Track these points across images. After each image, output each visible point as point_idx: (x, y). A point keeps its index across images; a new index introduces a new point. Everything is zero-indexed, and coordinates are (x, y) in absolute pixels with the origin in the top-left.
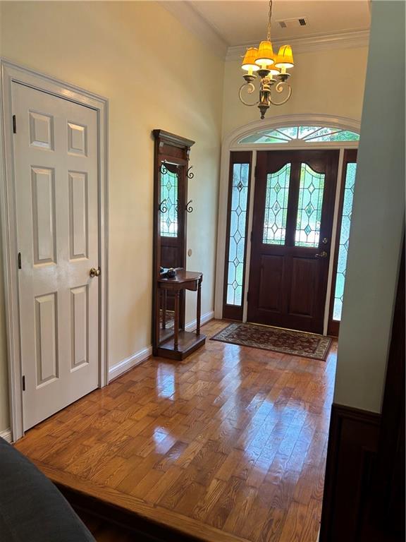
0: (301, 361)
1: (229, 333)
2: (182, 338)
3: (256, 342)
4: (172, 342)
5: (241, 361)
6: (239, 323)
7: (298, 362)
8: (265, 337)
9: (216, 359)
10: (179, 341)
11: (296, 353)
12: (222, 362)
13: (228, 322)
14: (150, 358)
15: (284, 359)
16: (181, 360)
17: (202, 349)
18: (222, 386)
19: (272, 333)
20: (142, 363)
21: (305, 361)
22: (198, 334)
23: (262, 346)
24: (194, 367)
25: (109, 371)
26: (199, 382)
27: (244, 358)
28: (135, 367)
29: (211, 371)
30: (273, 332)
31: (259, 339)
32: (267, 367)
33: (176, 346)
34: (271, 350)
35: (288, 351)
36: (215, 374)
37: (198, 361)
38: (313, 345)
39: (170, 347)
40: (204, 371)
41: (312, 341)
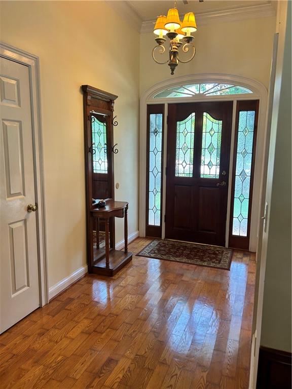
0: (210, 271)
1: (152, 248)
2: (113, 256)
3: (173, 256)
4: (104, 260)
5: (162, 274)
6: (158, 240)
7: (208, 272)
8: (180, 251)
9: (141, 273)
10: (110, 260)
11: (206, 264)
12: (146, 276)
13: (150, 239)
14: (86, 275)
15: (196, 270)
16: (112, 276)
17: (130, 264)
18: (146, 298)
19: (185, 248)
20: (79, 280)
21: (213, 271)
22: (126, 252)
23: (178, 259)
24: (123, 282)
25: (49, 292)
26: (127, 296)
27: (165, 271)
28: (73, 285)
29: (138, 284)
30: (186, 246)
31: (175, 253)
32: (184, 278)
33: (107, 264)
34: (185, 263)
35: (200, 263)
36: (141, 288)
37: (126, 276)
38: (218, 257)
39: (102, 265)
40: (132, 285)
41: (218, 253)
